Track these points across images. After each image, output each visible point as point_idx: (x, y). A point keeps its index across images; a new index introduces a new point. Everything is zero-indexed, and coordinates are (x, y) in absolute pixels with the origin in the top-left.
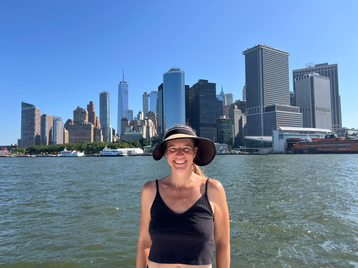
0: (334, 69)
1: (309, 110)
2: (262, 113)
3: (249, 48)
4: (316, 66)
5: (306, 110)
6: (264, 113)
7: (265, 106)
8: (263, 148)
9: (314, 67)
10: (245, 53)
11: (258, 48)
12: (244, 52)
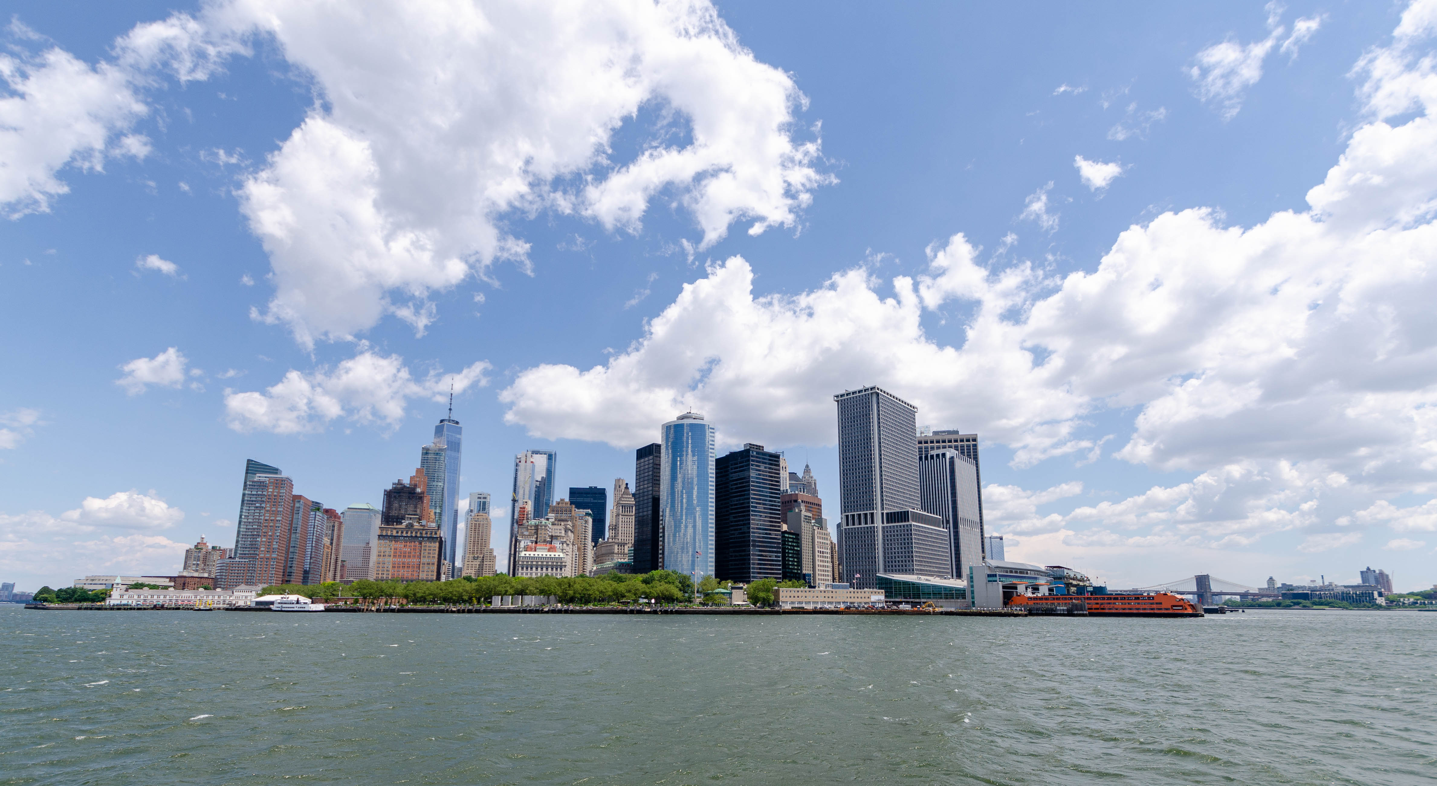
0: (972, 443)
2: (878, 524)
3: (851, 390)
4: (936, 433)
6: (885, 524)
7: (885, 512)
8: (941, 600)
9: (931, 435)
10: (840, 398)
11: (870, 392)
12: (837, 396)
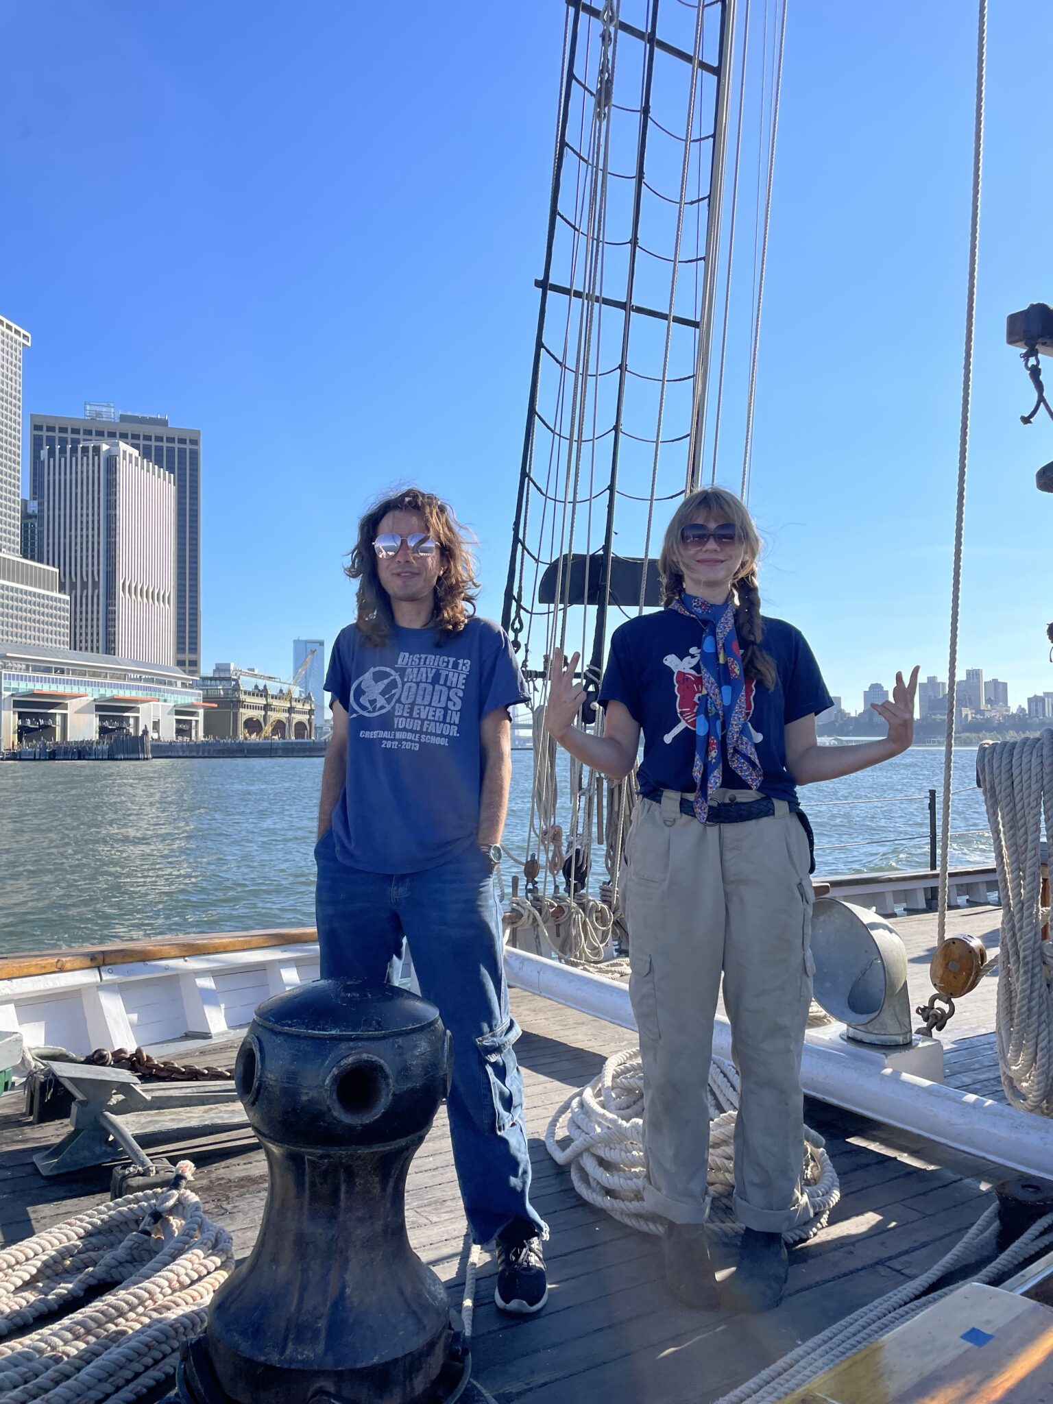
0: (188, 446)
1: (96, 585)
5: (84, 585)
9: (117, 420)
